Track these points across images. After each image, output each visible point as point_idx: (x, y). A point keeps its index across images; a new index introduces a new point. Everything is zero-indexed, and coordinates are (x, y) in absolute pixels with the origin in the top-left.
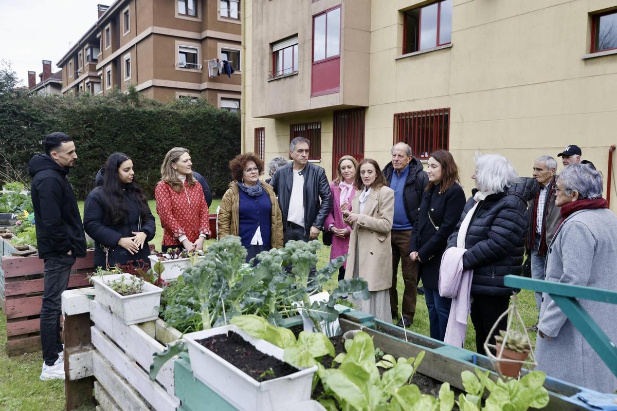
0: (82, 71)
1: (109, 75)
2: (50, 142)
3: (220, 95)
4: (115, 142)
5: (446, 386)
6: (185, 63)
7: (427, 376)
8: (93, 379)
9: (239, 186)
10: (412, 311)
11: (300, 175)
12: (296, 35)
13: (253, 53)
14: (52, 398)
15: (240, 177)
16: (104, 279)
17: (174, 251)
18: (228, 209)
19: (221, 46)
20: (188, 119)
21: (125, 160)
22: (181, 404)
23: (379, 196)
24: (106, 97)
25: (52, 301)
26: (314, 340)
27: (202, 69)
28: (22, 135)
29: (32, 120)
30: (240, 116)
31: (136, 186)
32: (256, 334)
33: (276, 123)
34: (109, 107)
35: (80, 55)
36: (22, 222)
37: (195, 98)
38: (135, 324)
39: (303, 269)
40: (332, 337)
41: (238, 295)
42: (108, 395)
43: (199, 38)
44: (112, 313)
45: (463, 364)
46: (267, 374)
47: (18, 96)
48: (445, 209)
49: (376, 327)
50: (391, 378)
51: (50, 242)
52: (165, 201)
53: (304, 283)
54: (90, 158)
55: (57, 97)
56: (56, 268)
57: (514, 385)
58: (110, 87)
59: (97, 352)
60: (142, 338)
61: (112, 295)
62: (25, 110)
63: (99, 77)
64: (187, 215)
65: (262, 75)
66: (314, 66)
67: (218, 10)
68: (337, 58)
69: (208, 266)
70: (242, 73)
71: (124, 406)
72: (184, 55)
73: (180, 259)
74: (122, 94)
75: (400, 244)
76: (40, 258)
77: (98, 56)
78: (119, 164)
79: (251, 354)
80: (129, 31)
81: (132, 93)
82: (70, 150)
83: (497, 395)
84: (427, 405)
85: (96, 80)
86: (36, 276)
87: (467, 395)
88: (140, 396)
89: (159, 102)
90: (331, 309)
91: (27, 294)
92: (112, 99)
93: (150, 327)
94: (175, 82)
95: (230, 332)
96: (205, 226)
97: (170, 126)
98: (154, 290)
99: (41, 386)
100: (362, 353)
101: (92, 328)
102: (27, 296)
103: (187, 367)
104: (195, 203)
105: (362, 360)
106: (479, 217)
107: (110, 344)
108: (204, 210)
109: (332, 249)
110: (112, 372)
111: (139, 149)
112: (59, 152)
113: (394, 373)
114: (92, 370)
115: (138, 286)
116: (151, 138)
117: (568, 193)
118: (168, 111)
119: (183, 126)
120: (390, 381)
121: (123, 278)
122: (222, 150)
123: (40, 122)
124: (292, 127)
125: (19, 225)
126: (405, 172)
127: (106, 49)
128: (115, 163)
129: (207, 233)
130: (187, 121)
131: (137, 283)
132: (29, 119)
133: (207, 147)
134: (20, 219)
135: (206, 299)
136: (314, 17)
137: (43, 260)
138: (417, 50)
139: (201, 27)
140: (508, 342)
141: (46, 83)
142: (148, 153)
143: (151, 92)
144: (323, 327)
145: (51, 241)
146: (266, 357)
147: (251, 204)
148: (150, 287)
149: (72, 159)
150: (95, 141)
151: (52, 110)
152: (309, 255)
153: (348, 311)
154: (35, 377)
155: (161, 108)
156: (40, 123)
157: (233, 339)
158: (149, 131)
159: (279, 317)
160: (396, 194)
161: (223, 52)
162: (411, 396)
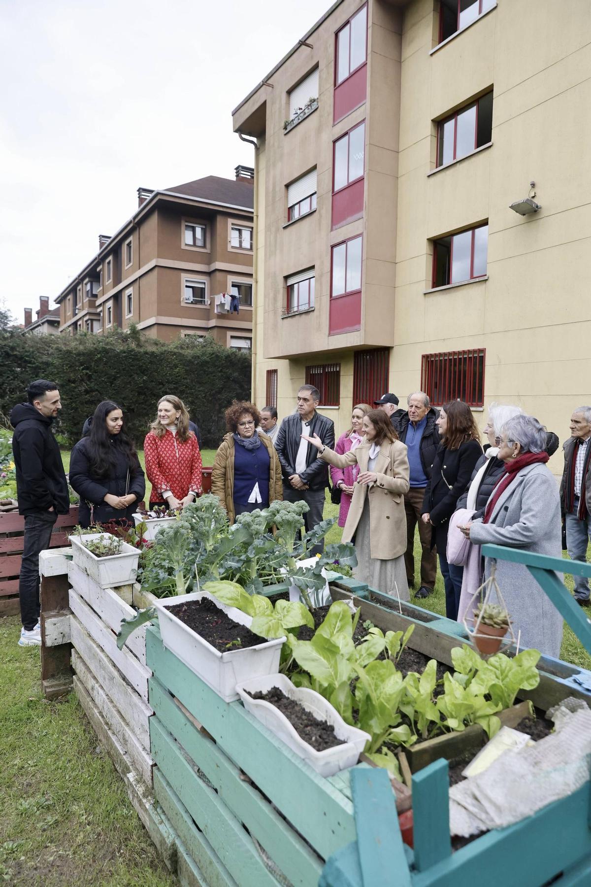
0: (81, 308)
1: (110, 312)
2: (33, 390)
3: (230, 334)
4: (113, 385)
5: (433, 664)
6: (192, 299)
7: (418, 652)
8: (70, 646)
9: (234, 439)
10: (431, 580)
11: (307, 426)
12: (313, 267)
13: (265, 287)
14: (29, 665)
15: (234, 429)
16: (80, 539)
17: (160, 509)
18: (223, 465)
19: (231, 279)
20: (193, 360)
21: (115, 409)
22: (153, 675)
23: (390, 453)
24: (104, 337)
25: (31, 561)
26: (290, 609)
27: (210, 304)
28: (15, 378)
29: (26, 361)
30: (251, 356)
31: (124, 438)
32: (228, 602)
33: (290, 364)
34: (108, 347)
35: (80, 290)
36: (7, 474)
37: (201, 337)
38: (111, 588)
39: (288, 533)
40: (321, 607)
41: (215, 559)
42: (85, 664)
43: (207, 271)
44: (88, 575)
45: (455, 639)
46: (234, 645)
47: (12, 336)
48: (458, 467)
49: (370, 597)
50: (363, 652)
51: (30, 497)
52: (151, 453)
53: (290, 548)
54: (86, 403)
55: (53, 337)
56: (36, 525)
57: (506, 664)
58: (110, 325)
59: (75, 617)
60: (117, 603)
61: (88, 556)
62: (19, 352)
63: (99, 314)
64: (174, 469)
65: (275, 311)
66: (332, 301)
67: (229, 239)
68: (358, 293)
69: (182, 527)
70: (253, 309)
71: (99, 676)
72: (191, 289)
73: (167, 518)
74: (122, 333)
75: (416, 503)
76: (20, 514)
77: (98, 291)
78: (107, 413)
79: (222, 622)
80: (131, 264)
81: (133, 332)
82: (55, 400)
83: (485, 674)
84: (397, 682)
85: (95, 317)
86: (18, 534)
87: (455, 674)
88: (114, 666)
89: (162, 341)
90: (318, 576)
91: (8, 553)
92: (111, 339)
93: (127, 592)
94: (180, 319)
95: (204, 599)
96: (195, 482)
97: (174, 368)
98: (132, 551)
99: (19, 652)
100: (338, 624)
101: (70, 591)
102: (8, 555)
103: (157, 635)
104: (184, 456)
105: (338, 632)
106: (491, 475)
107: (87, 608)
108: (196, 465)
109: (341, 508)
110: (88, 639)
111: (140, 394)
112: (42, 401)
113: (366, 647)
114: (69, 637)
115: (116, 546)
116: (152, 381)
117: (510, 445)
118: (171, 352)
119: (188, 368)
120: (362, 655)
121: (102, 538)
122: (230, 395)
123: (34, 363)
124: (308, 369)
125: (4, 477)
126: (422, 424)
127: (107, 283)
128: (104, 411)
129: (196, 491)
130: (193, 363)
131: (115, 544)
132: (22, 361)
133: (214, 392)
134: (5, 471)
135: (180, 562)
136: (332, 247)
137: (23, 516)
138: (449, 283)
139: (209, 258)
140: (485, 616)
141: (43, 321)
142: (149, 398)
143: (154, 330)
144: (312, 595)
145: (32, 496)
146: (236, 625)
147: (247, 458)
148: (129, 549)
149: (56, 409)
150: (92, 385)
151: (47, 350)
152: (293, 517)
153: (341, 578)
154: (13, 642)
155: (164, 348)
156: (34, 365)
157: (205, 607)
158: (151, 373)
159: (258, 584)
160: (410, 449)
161: (233, 286)
162: (382, 671)
